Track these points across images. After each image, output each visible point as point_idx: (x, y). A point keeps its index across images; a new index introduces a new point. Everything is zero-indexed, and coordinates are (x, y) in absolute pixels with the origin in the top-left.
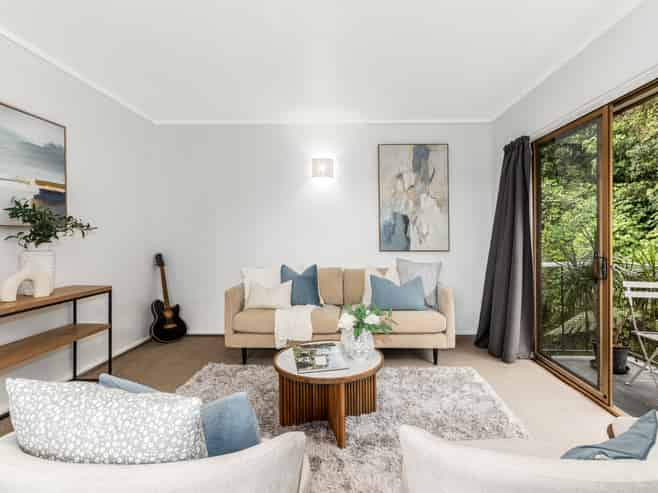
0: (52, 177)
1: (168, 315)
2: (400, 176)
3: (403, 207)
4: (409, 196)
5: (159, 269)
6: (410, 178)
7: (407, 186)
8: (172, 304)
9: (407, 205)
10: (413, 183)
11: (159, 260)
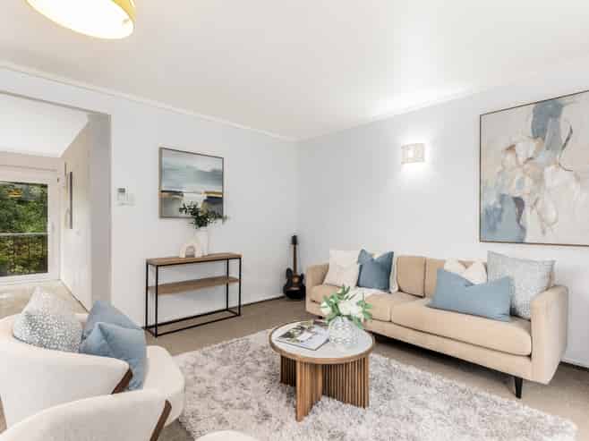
0: (214, 188)
1: (296, 280)
2: (511, 148)
3: (514, 185)
4: (524, 172)
5: (293, 246)
6: (526, 147)
7: (521, 159)
8: (299, 273)
9: (521, 183)
10: (531, 154)
11: (294, 241)
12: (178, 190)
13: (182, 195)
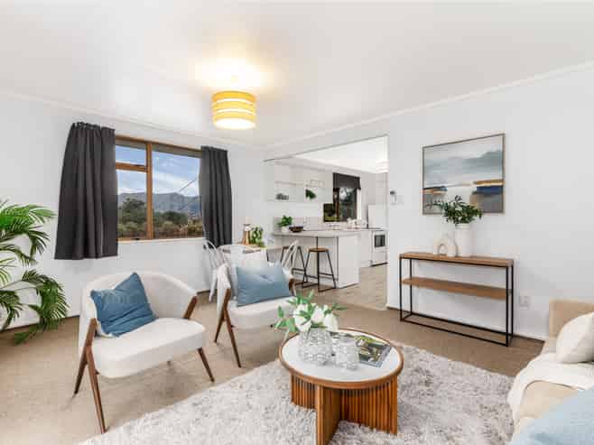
12: (440, 185)
13: (446, 190)
